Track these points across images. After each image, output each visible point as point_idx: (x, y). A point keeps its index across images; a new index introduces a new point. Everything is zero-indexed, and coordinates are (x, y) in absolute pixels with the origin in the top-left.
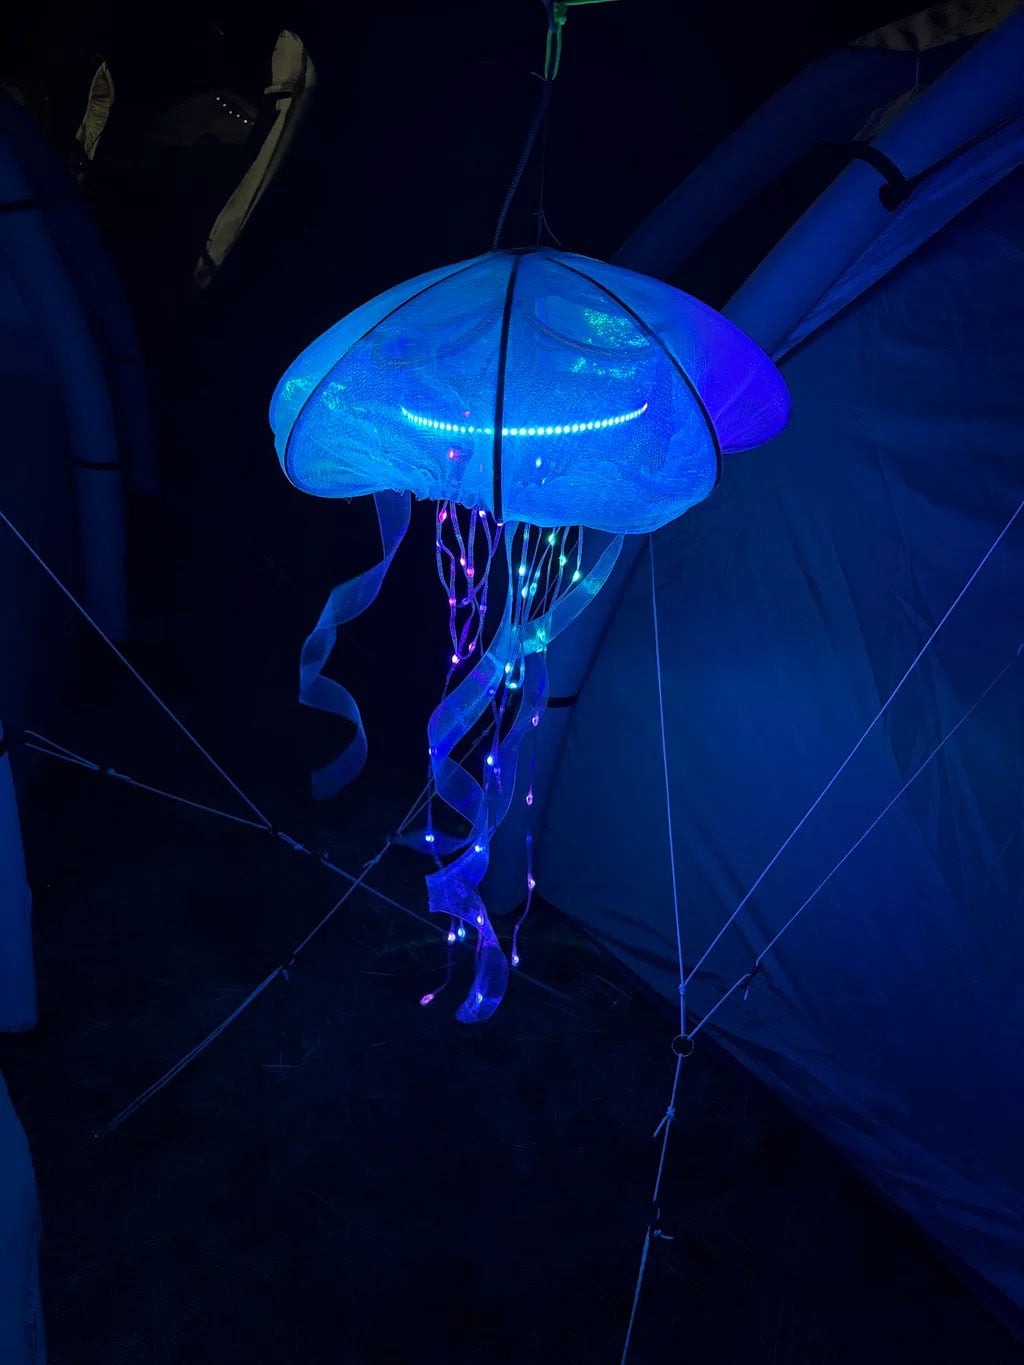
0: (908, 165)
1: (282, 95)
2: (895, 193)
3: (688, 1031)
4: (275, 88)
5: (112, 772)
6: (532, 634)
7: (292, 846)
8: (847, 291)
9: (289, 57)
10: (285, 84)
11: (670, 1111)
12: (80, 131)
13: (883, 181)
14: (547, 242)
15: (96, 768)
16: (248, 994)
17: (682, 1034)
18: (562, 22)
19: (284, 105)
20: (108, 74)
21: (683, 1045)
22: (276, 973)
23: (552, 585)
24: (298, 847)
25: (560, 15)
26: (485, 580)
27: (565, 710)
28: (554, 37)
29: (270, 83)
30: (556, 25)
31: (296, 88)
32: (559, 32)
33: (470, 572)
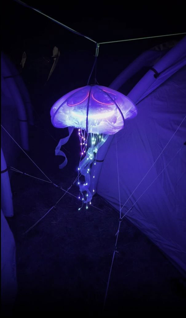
0: (158, 71)
1: (54, 57)
2: (156, 75)
3: (121, 217)
4: (53, 56)
5: (25, 174)
6: (95, 149)
7: (55, 186)
8: (149, 92)
9: (56, 51)
10: (55, 55)
11: (118, 231)
12: (21, 63)
13: (155, 73)
14: (96, 84)
15: (22, 173)
16: (49, 210)
17: (120, 218)
18: (99, 47)
19: (55, 59)
20: (25, 54)
21: (120, 220)
22: (53, 207)
23: (98, 141)
24: (57, 186)
25: (98, 45)
26: (87, 140)
27: (102, 162)
28: (97, 49)
29: (53, 55)
30: (97, 47)
31: (57, 56)
32: (98, 48)
33: (85, 139)
